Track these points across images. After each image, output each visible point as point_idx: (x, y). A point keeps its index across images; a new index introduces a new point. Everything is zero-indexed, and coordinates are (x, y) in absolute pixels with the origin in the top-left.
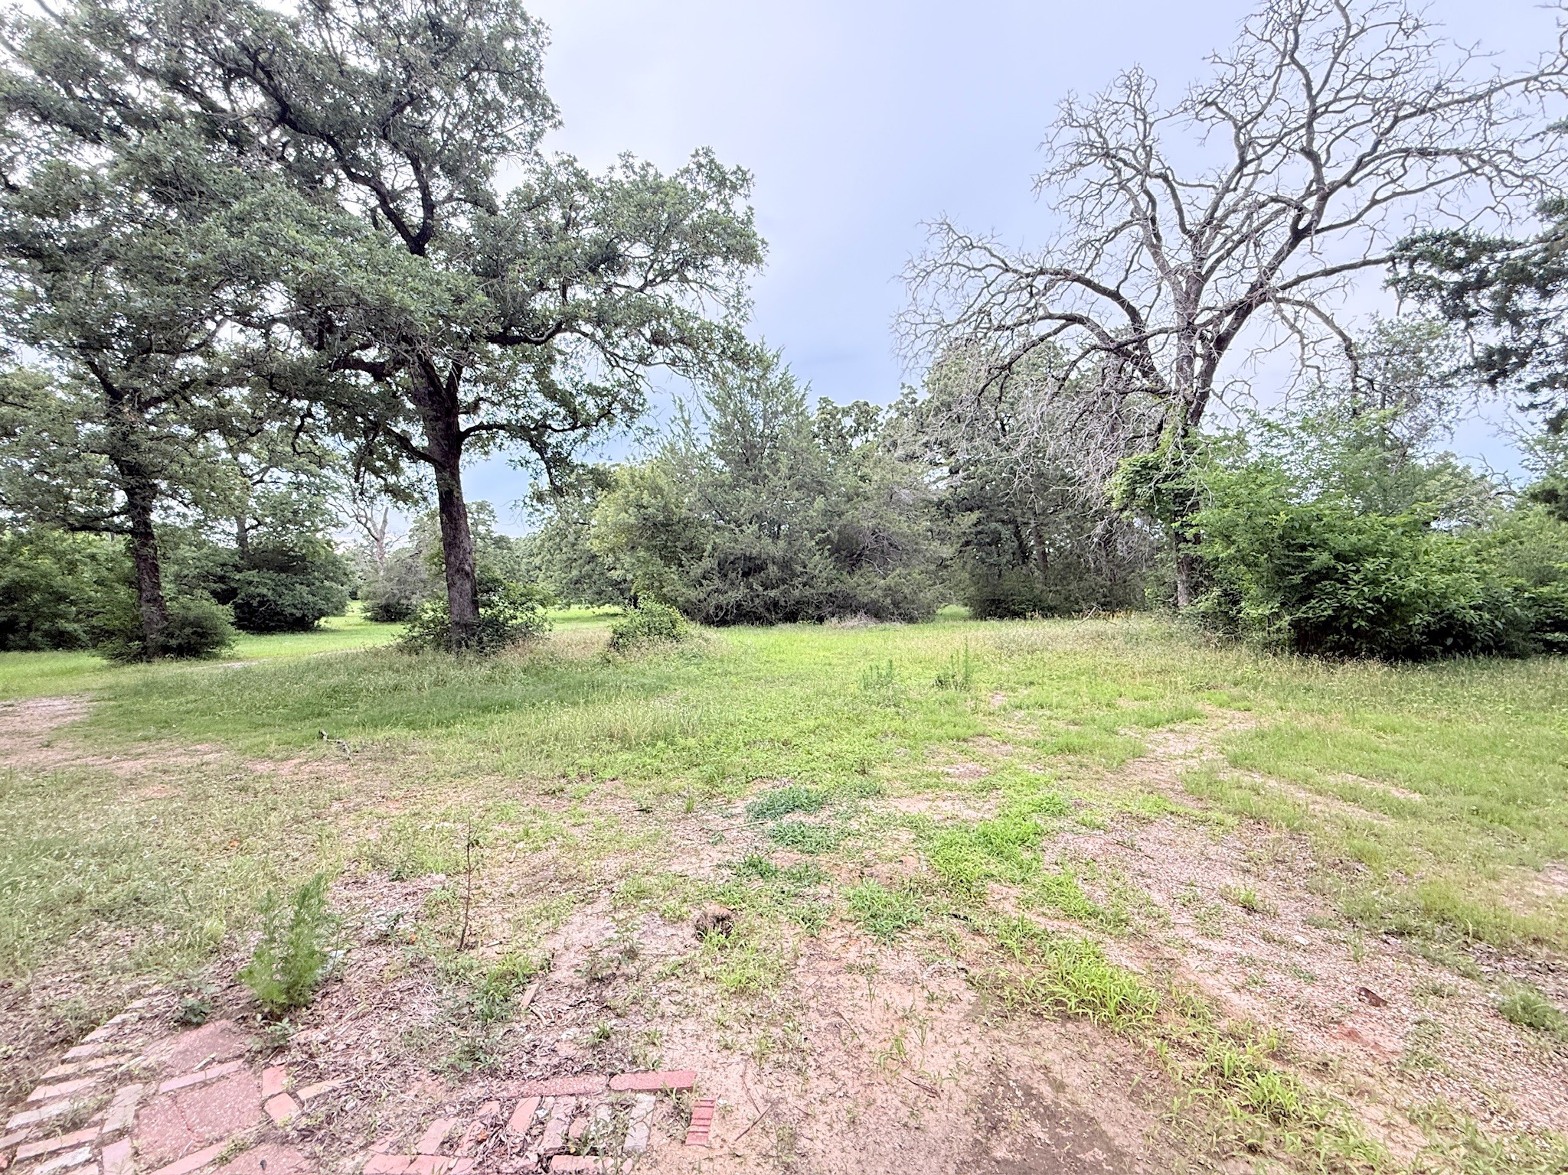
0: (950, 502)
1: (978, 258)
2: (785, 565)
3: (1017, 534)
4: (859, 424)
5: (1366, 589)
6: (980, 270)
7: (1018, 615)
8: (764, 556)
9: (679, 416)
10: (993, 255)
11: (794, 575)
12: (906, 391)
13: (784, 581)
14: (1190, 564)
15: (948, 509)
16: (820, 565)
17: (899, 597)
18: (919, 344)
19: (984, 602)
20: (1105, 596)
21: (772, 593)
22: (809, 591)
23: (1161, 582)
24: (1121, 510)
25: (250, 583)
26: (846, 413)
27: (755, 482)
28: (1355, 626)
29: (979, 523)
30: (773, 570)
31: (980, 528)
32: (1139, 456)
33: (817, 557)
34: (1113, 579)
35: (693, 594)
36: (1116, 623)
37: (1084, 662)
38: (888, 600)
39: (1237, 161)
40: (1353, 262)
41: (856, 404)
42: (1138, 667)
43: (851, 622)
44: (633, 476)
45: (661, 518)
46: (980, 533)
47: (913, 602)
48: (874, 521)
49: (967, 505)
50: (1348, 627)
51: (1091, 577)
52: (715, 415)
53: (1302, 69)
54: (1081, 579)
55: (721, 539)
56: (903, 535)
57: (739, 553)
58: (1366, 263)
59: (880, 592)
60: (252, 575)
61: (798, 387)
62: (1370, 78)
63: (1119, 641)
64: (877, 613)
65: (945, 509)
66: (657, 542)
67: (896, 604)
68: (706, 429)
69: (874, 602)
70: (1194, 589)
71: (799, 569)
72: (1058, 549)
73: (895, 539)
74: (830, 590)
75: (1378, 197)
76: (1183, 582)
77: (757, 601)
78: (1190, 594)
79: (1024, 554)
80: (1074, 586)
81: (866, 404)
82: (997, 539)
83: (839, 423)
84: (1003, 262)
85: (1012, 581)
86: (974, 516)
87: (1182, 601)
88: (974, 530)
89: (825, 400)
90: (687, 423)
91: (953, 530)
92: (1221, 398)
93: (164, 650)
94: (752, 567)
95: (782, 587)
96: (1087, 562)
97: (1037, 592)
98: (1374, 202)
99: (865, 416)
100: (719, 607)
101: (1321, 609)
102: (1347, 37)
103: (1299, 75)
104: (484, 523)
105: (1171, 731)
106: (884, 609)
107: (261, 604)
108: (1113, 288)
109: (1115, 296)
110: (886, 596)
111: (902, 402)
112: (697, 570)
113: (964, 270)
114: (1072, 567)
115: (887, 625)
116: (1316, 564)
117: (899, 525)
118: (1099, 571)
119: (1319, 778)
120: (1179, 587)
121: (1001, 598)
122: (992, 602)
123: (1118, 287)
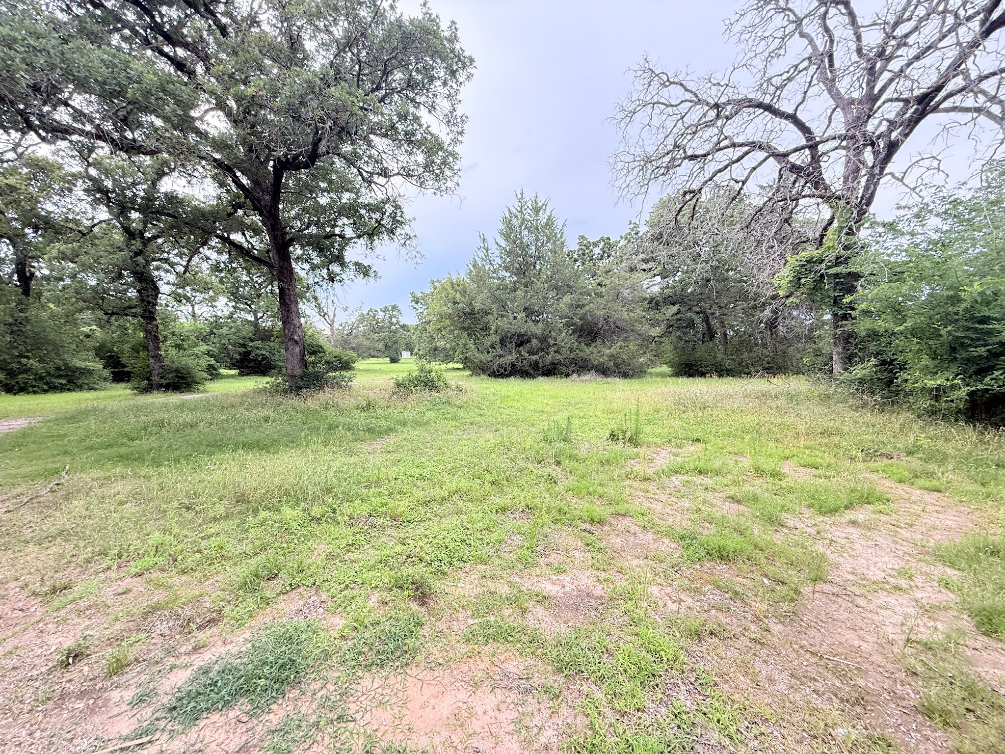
0: (660, 299)
1: (675, 94)
2: (543, 339)
3: (706, 320)
4: (604, 252)
6: (676, 106)
7: (703, 375)
8: (529, 334)
9: (482, 245)
10: (687, 90)
11: (549, 346)
12: (632, 226)
13: (542, 350)
14: (848, 338)
16: (565, 339)
17: (620, 361)
18: (631, 177)
19: (681, 365)
20: (768, 363)
21: (534, 357)
22: (558, 357)
23: (818, 353)
24: (787, 297)
25: (257, 348)
26: (595, 245)
27: (526, 286)
29: (679, 312)
30: (535, 342)
31: (679, 316)
32: (804, 255)
33: (564, 334)
34: (775, 351)
35: (485, 357)
36: (778, 384)
37: (750, 420)
38: (612, 363)
41: (602, 239)
42: (802, 428)
43: (587, 377)
44: (452, 284)
45: (467, 310)
46: (680, 320)
47: (629, 365)
48: (605, 311)
49: (670, 301)
51: (759, 350)
52: (503, 243)
54: (751, 351)
55: (503, 323)
56: (625, 320)
57: (513, 331)
59: (606, 358)
60: (258, 343)
61: (558, 224)
63: (781, 402)
64: (604, 371)
65: (655, 304)
66: (466, 325)
67: (617, 365)
68: (497, 253)
69: (602, 364)
70: (849, 360)
71: (552, 342)
72: (735, 331)
73: (619, 323)
74: (572, 356)
76: (839, 354)
77: (524, 362)
78: (845, 363)
79: (710, 334)
80: (745, 355)
81: (609, 239)
82: (691, 324)
83: (592, 251)
84: (696, 96)
85: (702, 351)
86: (675, 309)
87: (837, 368)
88: (675, 317)
89: (583, 237)
90: (487, 250)
91: (660, 317)
93: (160, 387)
94: (522, 341)
95: (541, 354)
96: (756, 339)
97: (719, 359)
99: (608, 246)
100: (500, 366)
104: (395, 317)
106: (609, 369)
107: (263, 359)
108: (790, 111)
109: (793, 118)
110: (610, 360)
112: (488, 342)
113: (663, 107)
114: (745, 343)
115: (609, 379)
117: (622, 314)
118: (764, 346)
120: (835, 357)
121: (694, 362)
122: (687, 365)
123: (796, 110)
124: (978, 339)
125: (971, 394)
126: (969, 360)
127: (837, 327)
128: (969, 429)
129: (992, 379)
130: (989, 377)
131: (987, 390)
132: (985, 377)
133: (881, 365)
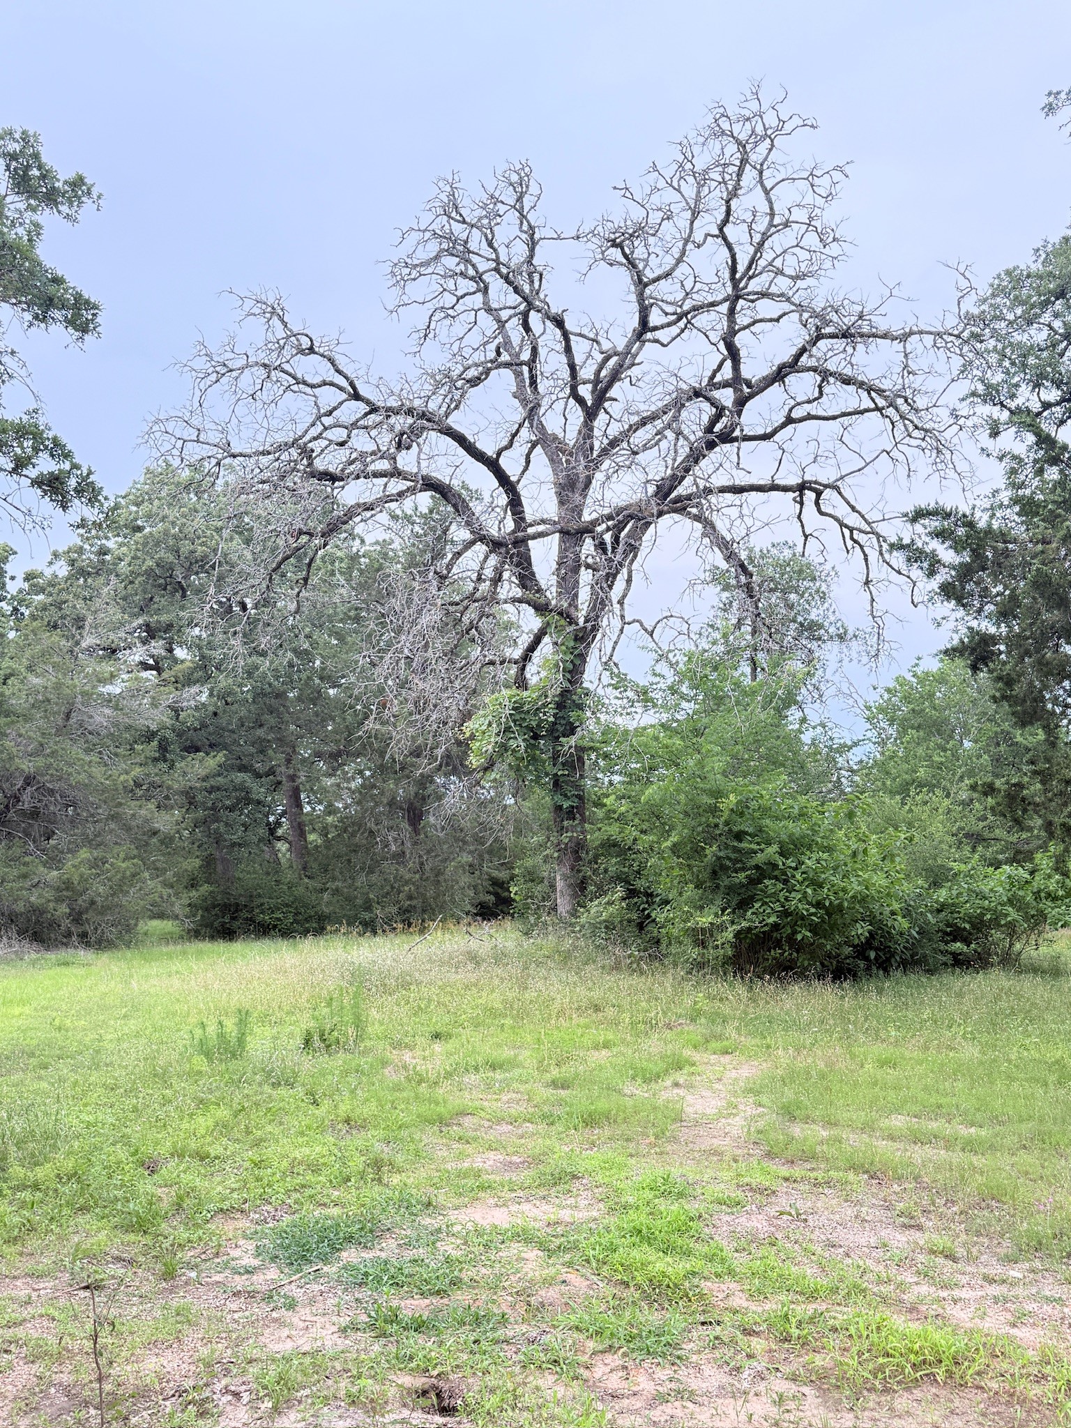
0: (169, 734)
1: (315, 369)
5: (809, 891)
6: (312, 386)
7: (269, 930)
10: (339, 371)
14: (577, 851)
15: (163, 748)
19: (209, 909)
28: (799, 937)
38: (64, 909)
39: (635, 322)
40: (762, 482)
46: (217, 789)
47: (105, 911)
49: (196, 741)
50: (791, 940)
53: (729, 247)
54: (373, 870)
56: (95, 788)
58: (774, 487)
59: (49, 893)
62: (780, 272)
64: (41, 932)
65: (159, 746)
69: (38, 911)
70: (581, 889)
73: (76, 795)
75: (794, 415)
76: (565, 878)
78: (576, 895)
84: (352, 385)
85: (256, 872)
86: (212, 761)
87: (563, 904)
88: (208, 784)
91: (176, 781)
92: (651, 635)
97: (298, 891)
98: (789, 420)
101: (761, 917)
102: (771, 225)
103: (725, 252)
105: (676, 1085)
106: (54, 924)
108: (490, 452)
109: (493, 464)
110: (59, 900)
111: (80, 551)
116: (760, 858)
118: (401, 857)
119: (884, 1123)
120: (560, 884)
121: (243, 901)
122: (225, 908)
123: (499, 454)
124: (736, 861)
125: (737, 935)
126: (731, 889)
127: (562, 830)
128: (738, 984)
129: (753, 913)
130: (751, 911)
131: (749, 929)
132: (746, 911)
133: (628, 898)
